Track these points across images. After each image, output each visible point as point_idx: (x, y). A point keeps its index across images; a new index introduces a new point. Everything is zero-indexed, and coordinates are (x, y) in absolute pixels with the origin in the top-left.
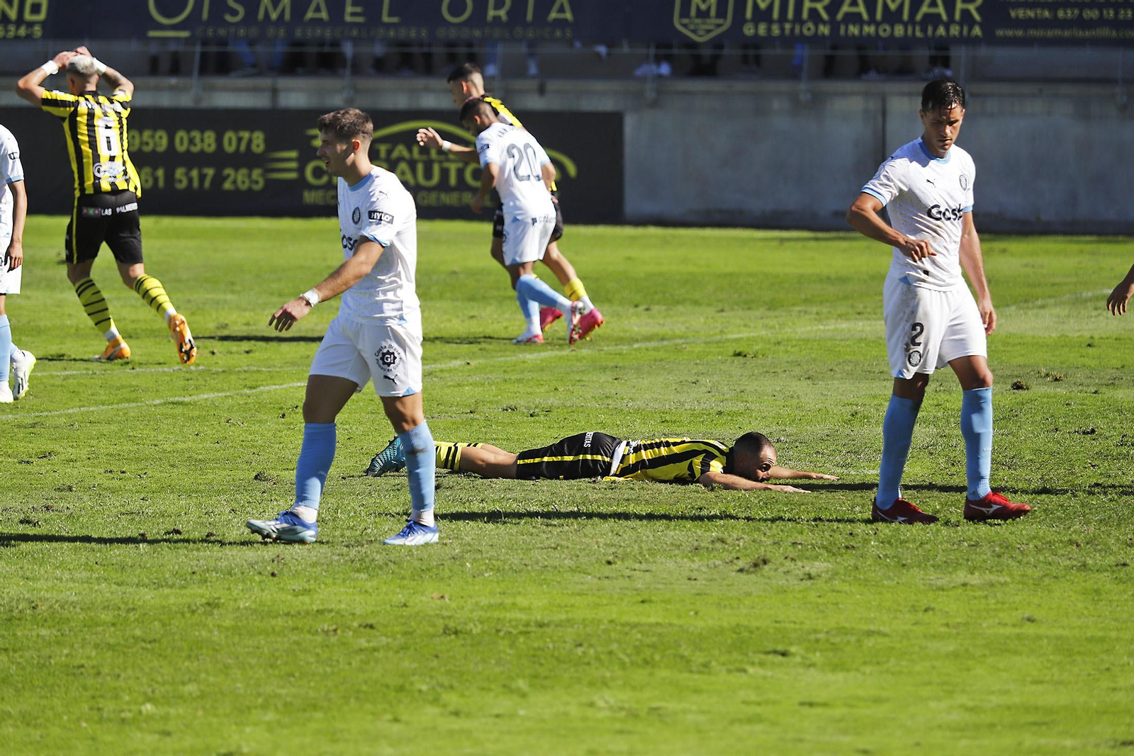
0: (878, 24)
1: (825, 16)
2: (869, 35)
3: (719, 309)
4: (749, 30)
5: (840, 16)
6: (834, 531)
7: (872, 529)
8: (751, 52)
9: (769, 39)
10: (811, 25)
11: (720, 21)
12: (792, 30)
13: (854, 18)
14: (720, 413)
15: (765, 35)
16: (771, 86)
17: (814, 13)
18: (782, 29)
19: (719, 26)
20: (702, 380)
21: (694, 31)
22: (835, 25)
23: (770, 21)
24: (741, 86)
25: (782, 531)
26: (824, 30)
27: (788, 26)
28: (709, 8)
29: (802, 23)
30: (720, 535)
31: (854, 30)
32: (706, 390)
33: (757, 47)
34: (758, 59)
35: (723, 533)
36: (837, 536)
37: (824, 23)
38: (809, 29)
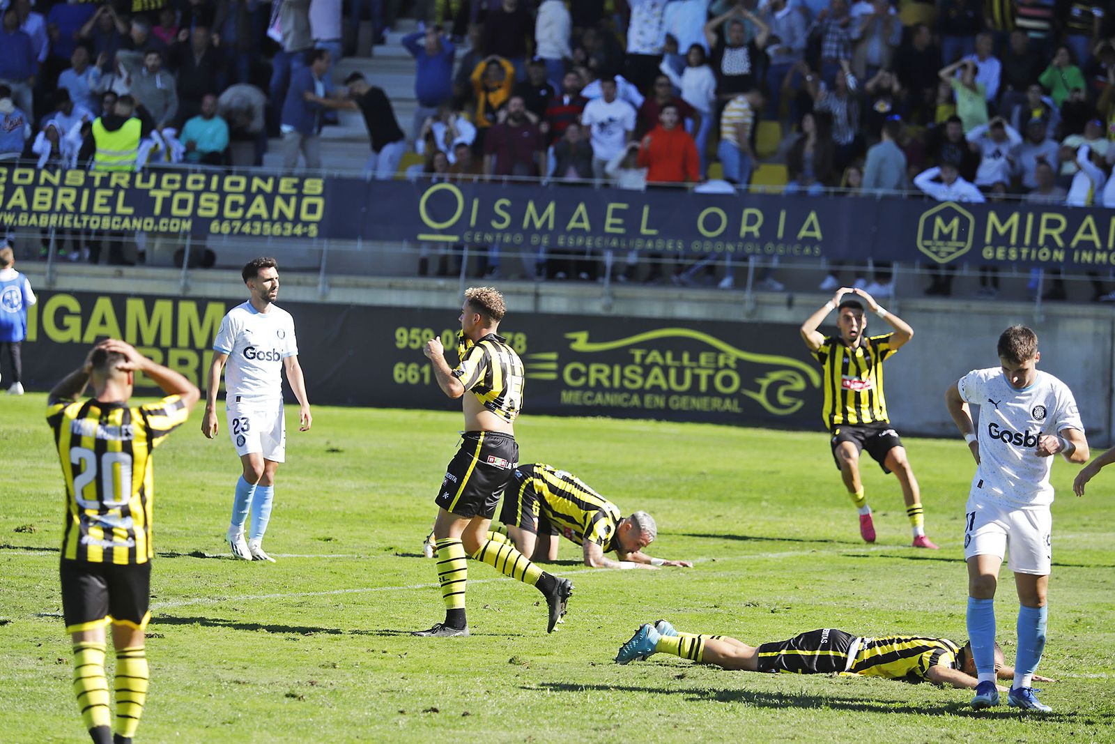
0: (1109, 252)
1: (1060, 242)
2: (1101, 262)
3: (953, 516)
4: (988, 253)
5: (1074, 243)
6: (1055, 730)
7: (1092, 730)
8: (989, 274)
9: (1007, 263)
10: (1046, 250)
11: (961, 244)
12: (1029, 254)
13: (1087, 246)
14: (951, 616)
15: (1002, 259)
16: (1007, 307)
17: (1049, 240)
18: (1020, 254)
19: (959, 248)
20: (935, 583)
21: (936, 253)
22: (1069, 252)
23: (1008, 246)
24: (977, 306)
25: (1007, 729)
26: (1059, 256)
27: (1024, 251)
28: (951, 232)
29: (1039, 248)
30: (949, 732)
31: (1086, 257)
32: (938, 593)
33: (995, 270)
34: (995, 281)
35: (952, 729)
36: (1059, 735)
37: (1059, 249)
38: (1044, 255)
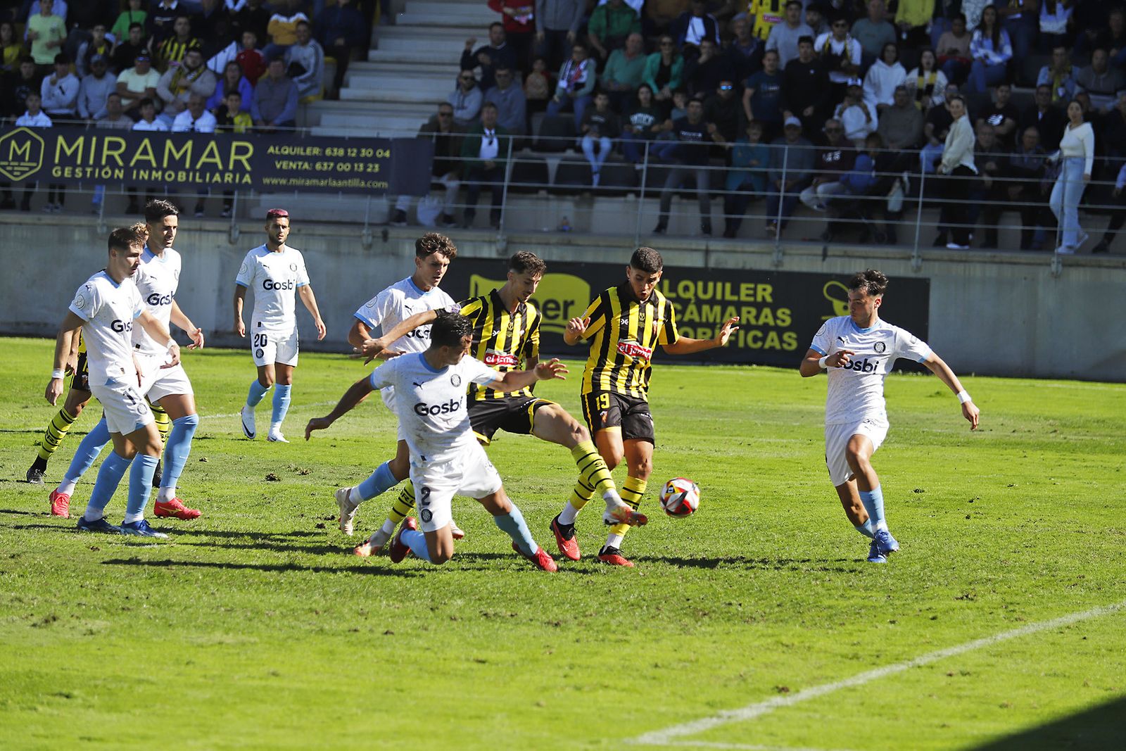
0: (164, 171)
1: (121, 163)
2: (156, 179)
3: (24, 405)
4: (56, 172)
5: (132, 164)
6: (112, 594)
7: (145, 594)
8: (57, 191)
9: (73, 181)
10: (107, 169)
11: (34, 164)
12: (93, 173)
13: (144, 165)
14: (21, 493)
15: (70, 176)
16: (74, 220)
17: (111, 161)
18: (84, 172)
19: (32, 168)
20: (7, 464)
21: (11, 172)
22: (128, 171)
23: (75, 166)
24: (47, 219)
25: (69, 593)
26: (119, 174)
27: (89, 170)
28: (24, 152)
29: (101, 168)
30: (18, 595)
31: (144, 175)
32: (10, 473)
33: (62, 187)
34: (62, 197)
35: (20, 593)
36: (115, 599)
37: (120, 168)
38: (106, 173)
